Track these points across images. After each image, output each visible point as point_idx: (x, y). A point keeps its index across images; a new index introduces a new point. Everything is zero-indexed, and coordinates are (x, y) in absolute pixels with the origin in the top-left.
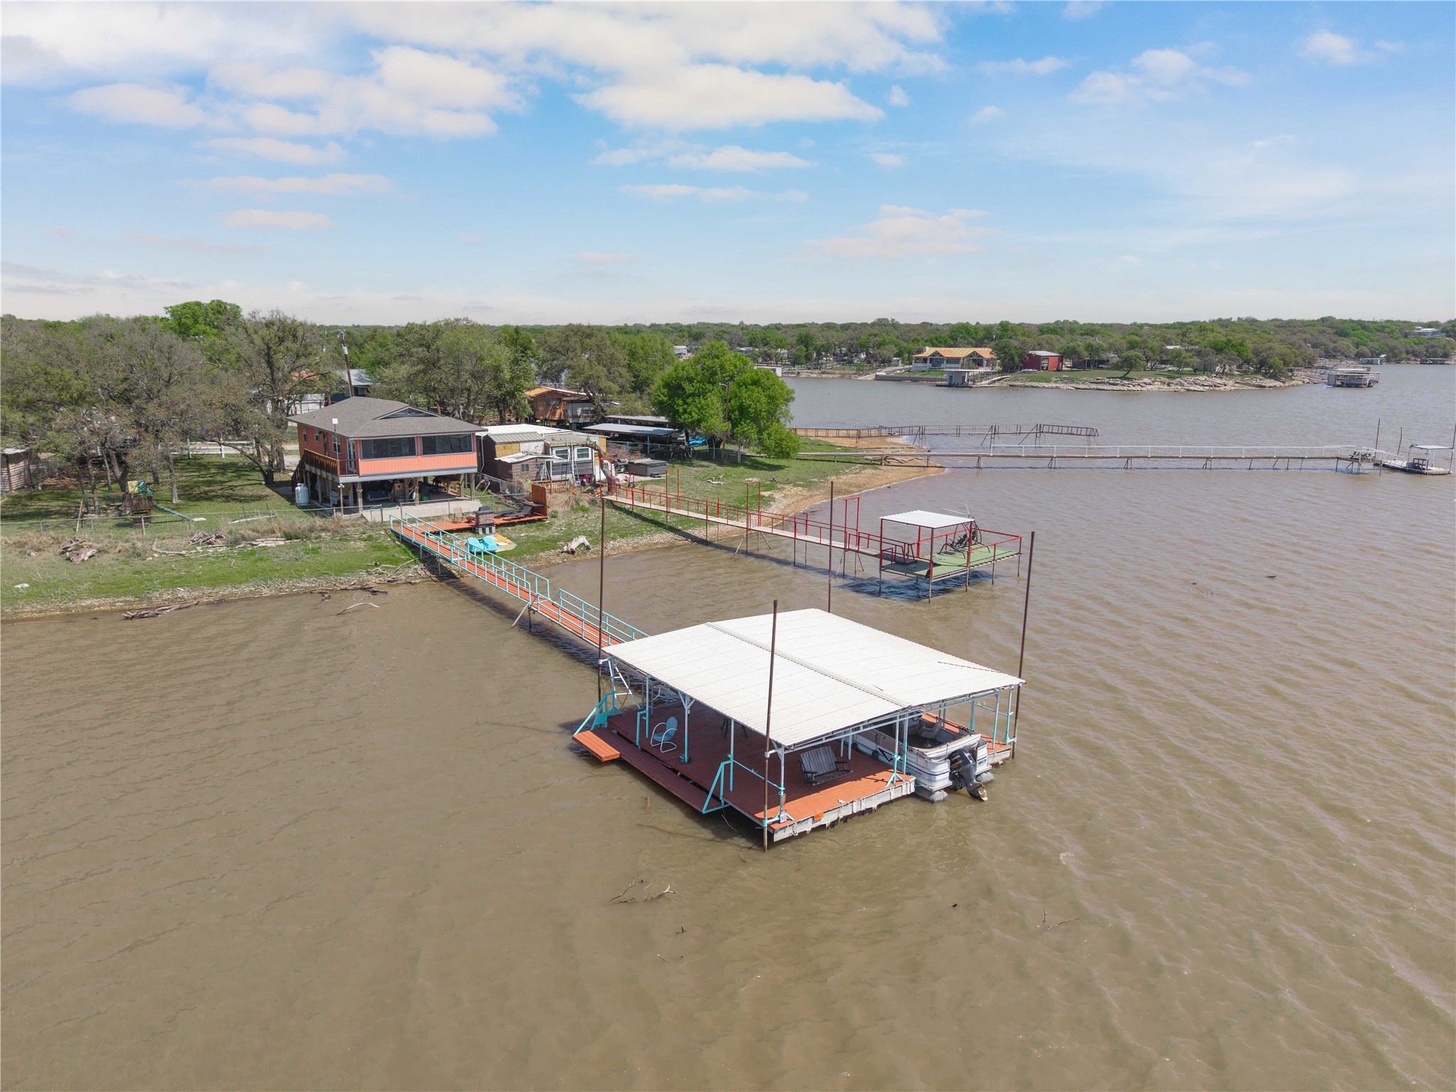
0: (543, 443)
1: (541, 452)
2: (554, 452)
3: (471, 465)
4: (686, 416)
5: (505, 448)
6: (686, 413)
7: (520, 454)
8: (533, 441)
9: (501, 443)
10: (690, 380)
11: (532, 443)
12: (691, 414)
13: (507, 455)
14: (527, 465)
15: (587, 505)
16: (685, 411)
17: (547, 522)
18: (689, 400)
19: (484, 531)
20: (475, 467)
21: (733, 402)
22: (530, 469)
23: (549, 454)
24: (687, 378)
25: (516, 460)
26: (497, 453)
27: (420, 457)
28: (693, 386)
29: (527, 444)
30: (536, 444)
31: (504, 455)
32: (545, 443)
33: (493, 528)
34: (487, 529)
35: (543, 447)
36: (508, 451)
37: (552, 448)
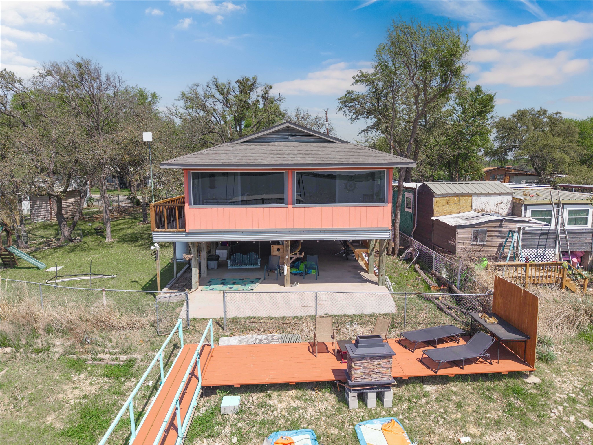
0: (510, 198)
1: (506, 211)
2: (529, 212)
5: (448, 203)
7: (472, 214)
8: (495, 194)
9: (443, 195)
11: (493, 198)
13: (451, 214)
14: (484, 232)
22: (488, 239)
23: (519, 215)
25: (464, 223)
26: (436, 209)
27: (290, 206)
29: (483, 199)
30: (498, 199)
31: (446, 214)
32: (513, 198)
35: (509, 204)
36: (452, 207)
37: (526, 205)
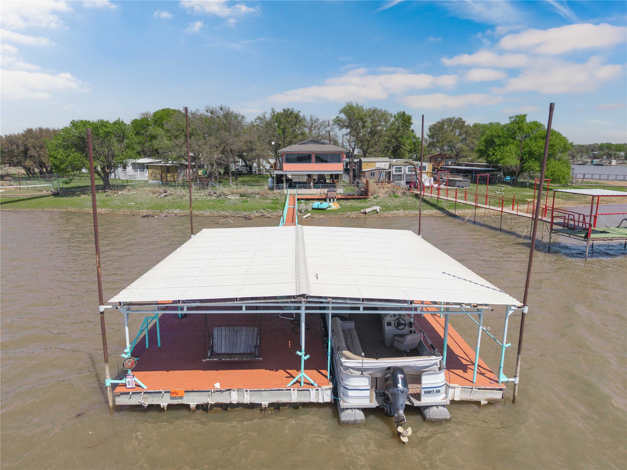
1: (387, 168)
2: (394, 168)
3: (340, 170)
4: (493, 157)
5: (367, 165)
6: (494, 155)
7: (375, 168)
10: (499, 137)
11: (383, 163)
12: (496, 156)
13: (368, 169)
15: (400, 194)
16: (493, 154)
17: (369, 200)
18: (497, 148)
19: (330, 200)
20: (342, 171)
21: (525, 149)
22: (375, 175)
24: (497, 136)
26: (362, 167)
27: (312, 163)
28: (500, 140)
29: (379, 163)
31: (365, 168)
32: (389, 163)
33: (335, 200)
34: (332, 200)
36: (369, 167)
